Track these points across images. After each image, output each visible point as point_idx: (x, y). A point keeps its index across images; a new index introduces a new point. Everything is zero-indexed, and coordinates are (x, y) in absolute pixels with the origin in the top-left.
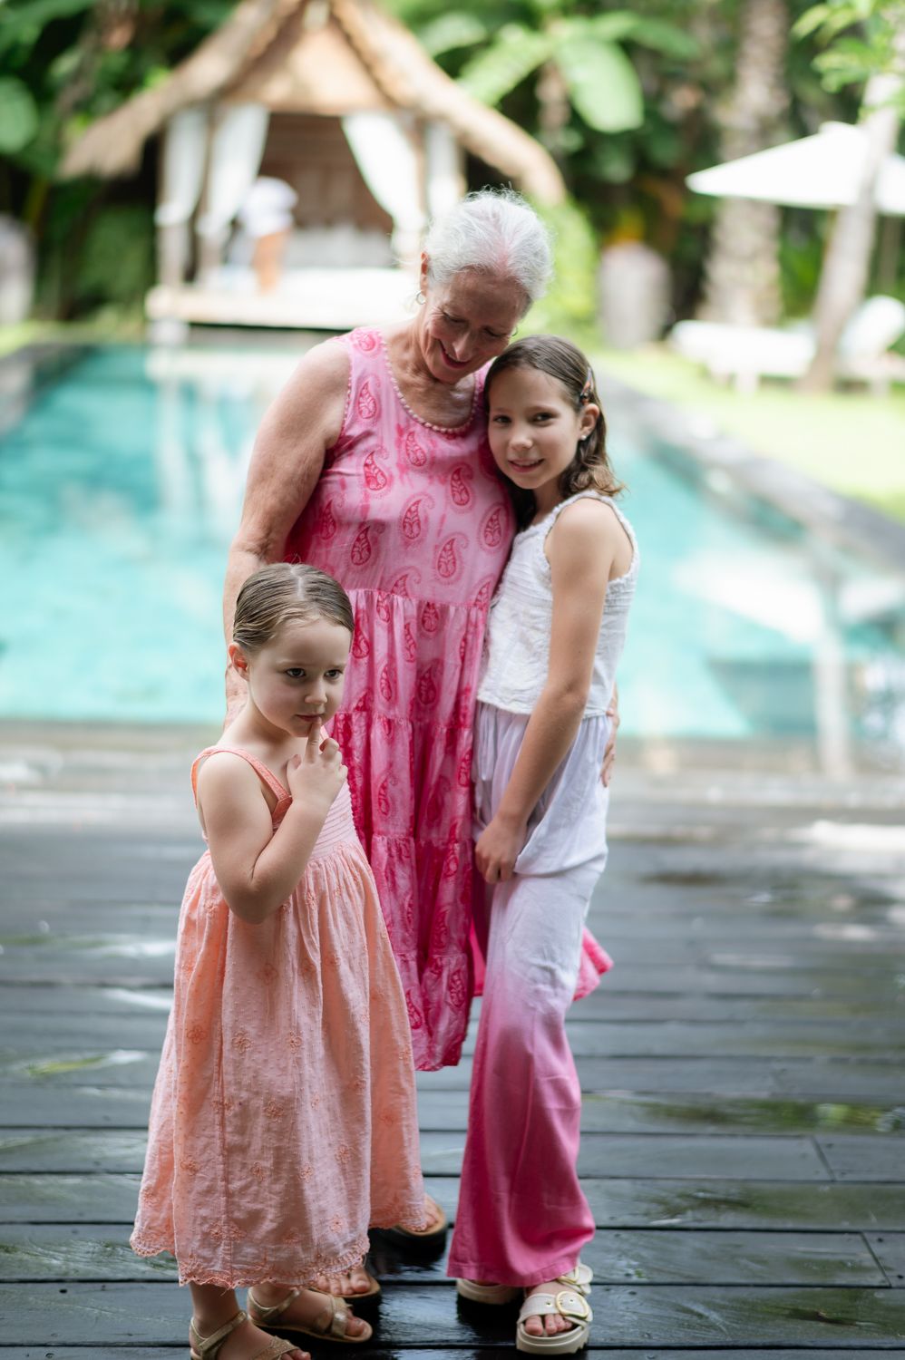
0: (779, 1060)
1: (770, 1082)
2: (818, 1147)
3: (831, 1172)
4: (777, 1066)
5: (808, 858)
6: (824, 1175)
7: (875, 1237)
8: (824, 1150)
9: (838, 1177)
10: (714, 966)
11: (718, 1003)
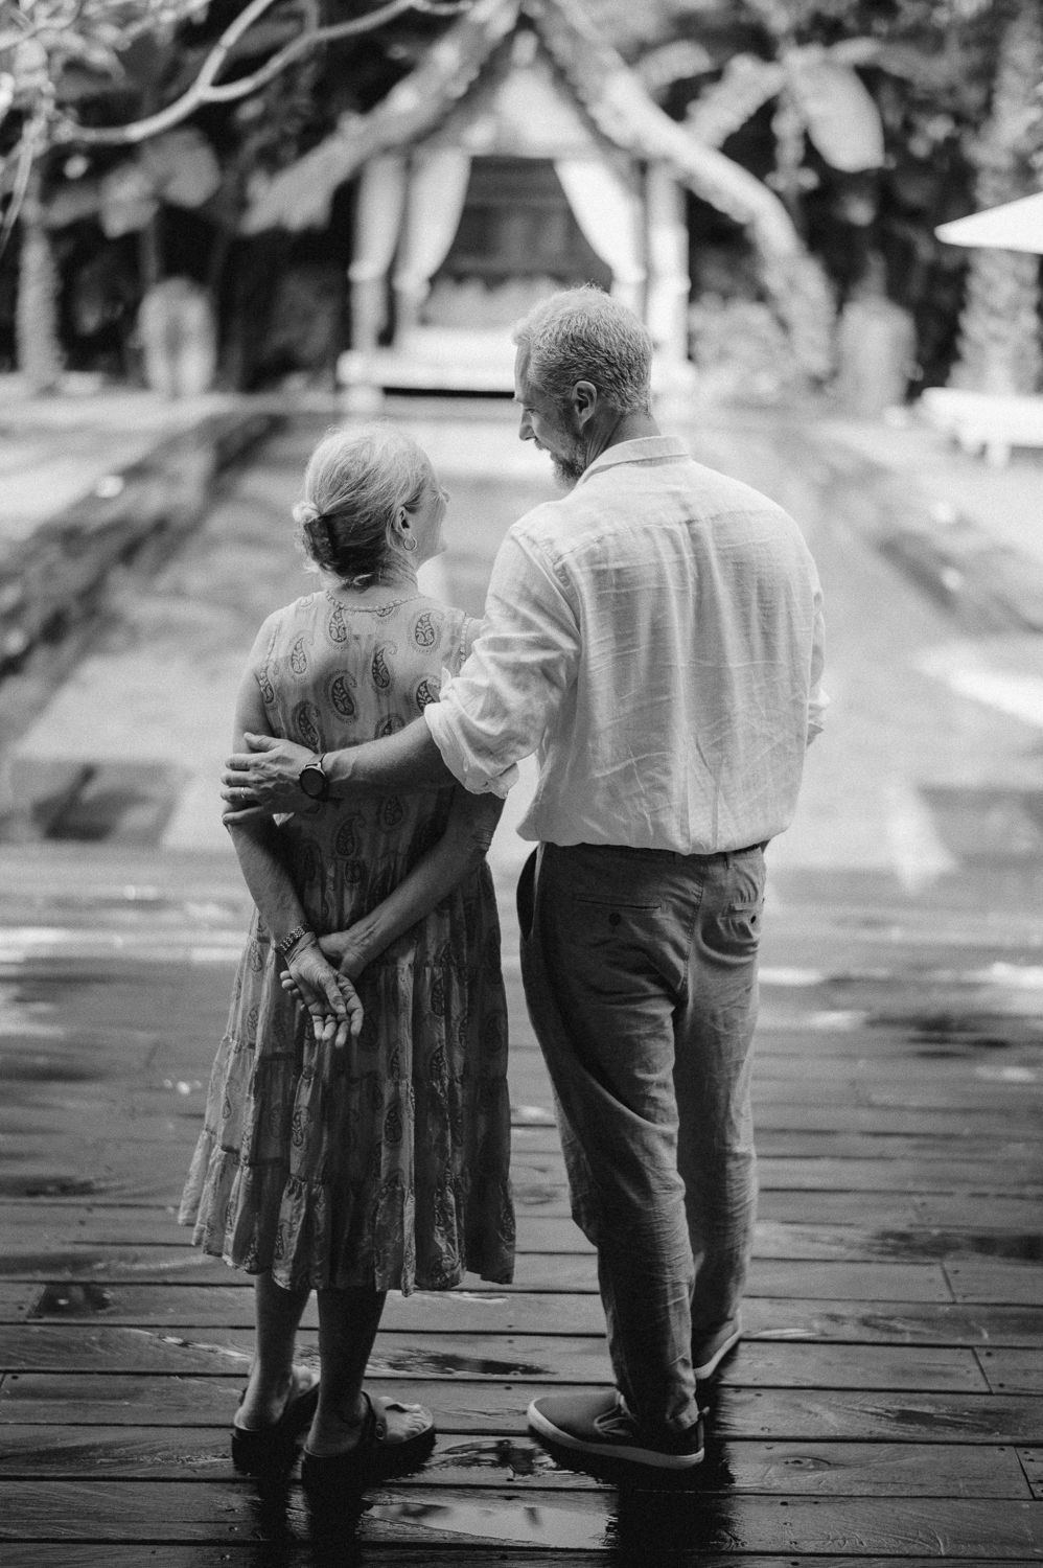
0: (921, 1194)
1: (911, 1214)
2: (945, 1273)
3: (953, 1294)
4: (917, 1200)
6: (947, 1298)
7: (984, 1352)
8: (950, 1275)
9: (959, 1300)
10: (871, 1106)
11: (870, 1141)
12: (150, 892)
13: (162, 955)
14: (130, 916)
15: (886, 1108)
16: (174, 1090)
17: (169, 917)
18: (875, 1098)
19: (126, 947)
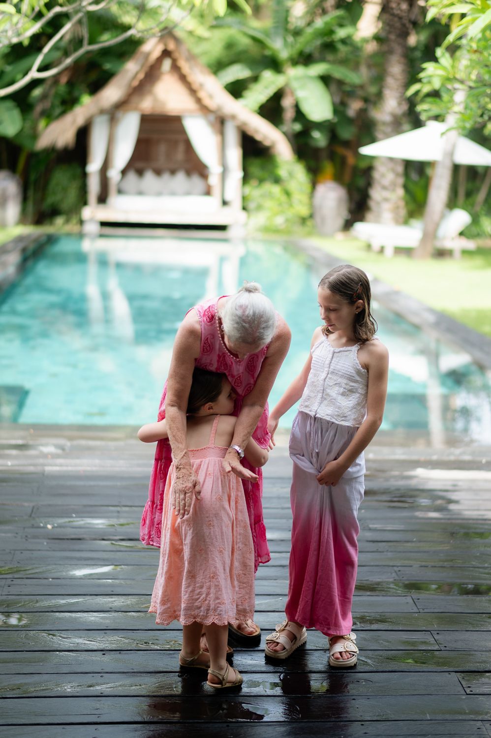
0: (398, 566)
1: (394, 575)
2: (413, 599)
3: (418, 609)
4: (395, 568)
5: (413, 483)
6: (416, 610)
7: (436, 632)
8: (415, 600)
9: (421, 611)
10: (370, 529)
11: (371, 544)
12: (20, 442)
13: (31, 469)
14: (14, 452)
15: (375, 530)
16: (45, 527)
17: (32, 452)
18: (371, 526)
19: (12, 466)
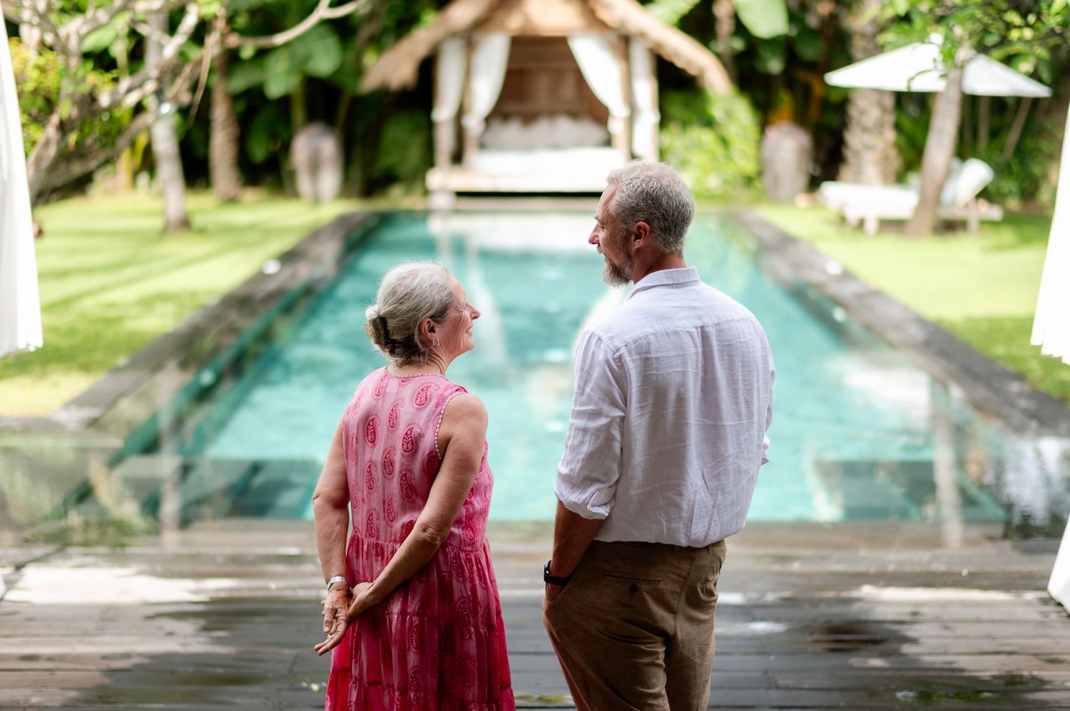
5: (853, 609)
10: (778, 688)
12: (293, 551)
13: (302, 594)
14: (281, 568)
15: (787, 688)
16: (309, 689)
17: (307, 567)
18: (781, 683)
19: (277, 589)
